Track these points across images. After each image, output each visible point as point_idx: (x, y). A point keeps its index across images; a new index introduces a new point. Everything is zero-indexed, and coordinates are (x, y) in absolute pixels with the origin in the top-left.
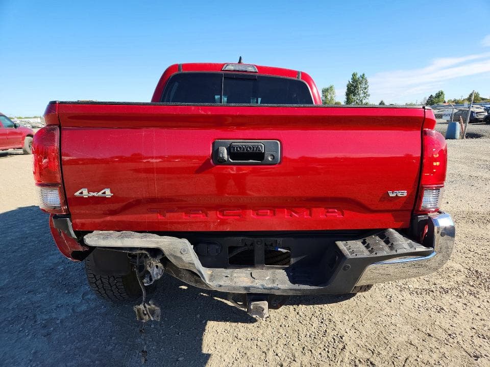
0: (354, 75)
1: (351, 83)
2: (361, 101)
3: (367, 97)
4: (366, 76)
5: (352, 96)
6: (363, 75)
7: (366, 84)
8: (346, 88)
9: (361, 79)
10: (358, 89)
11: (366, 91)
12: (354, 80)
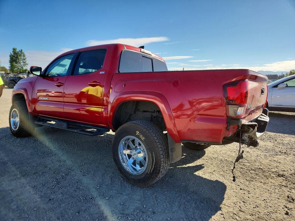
0: (14, 50)
1: (13, 54)
2: (22, 67)
3: (26, 65)
4: (23, 51)
5: (14, 64)
6: (21, 50)
7: (24, 57)
8: (9, 57)
9: (20, 52)
10: (19, 59)
11: (25, 61)
12: (15, 53)
